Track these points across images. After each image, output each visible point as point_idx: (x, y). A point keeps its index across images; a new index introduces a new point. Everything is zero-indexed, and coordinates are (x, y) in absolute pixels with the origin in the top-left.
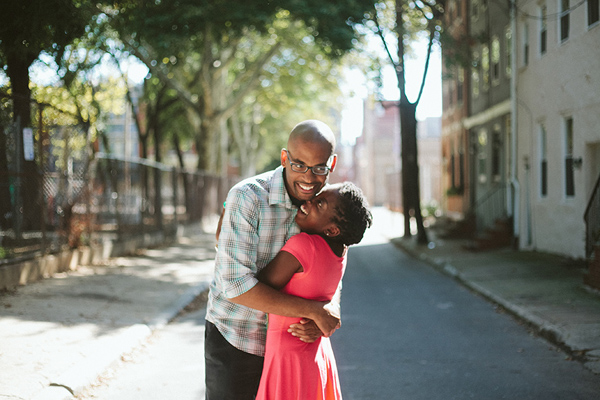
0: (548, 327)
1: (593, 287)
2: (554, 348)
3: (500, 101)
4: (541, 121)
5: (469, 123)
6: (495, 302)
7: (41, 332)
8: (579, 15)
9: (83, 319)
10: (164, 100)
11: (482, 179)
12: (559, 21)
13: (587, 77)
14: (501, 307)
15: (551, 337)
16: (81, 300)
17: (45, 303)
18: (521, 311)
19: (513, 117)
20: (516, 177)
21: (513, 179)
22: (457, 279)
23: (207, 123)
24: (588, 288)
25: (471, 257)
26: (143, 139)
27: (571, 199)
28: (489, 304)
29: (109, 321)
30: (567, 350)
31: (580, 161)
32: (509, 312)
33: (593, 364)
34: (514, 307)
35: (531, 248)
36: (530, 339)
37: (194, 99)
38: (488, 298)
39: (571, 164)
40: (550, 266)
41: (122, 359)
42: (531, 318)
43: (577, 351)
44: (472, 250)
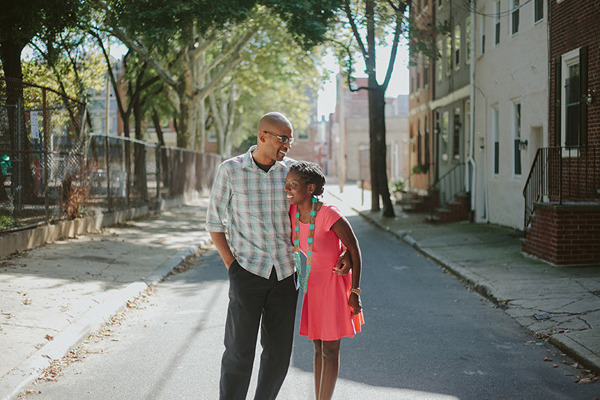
0: (481, 283)
1: (530, 253)
2: (485, 299)
3: (461, 86)
4: (495, 105)
5: (433, 105)
6: (444, 266)
7: (59, 285)
8: (528, 11)
9: (90, 276)
10: (144, 80)
11: (445, 157)
12: (511, 16)
13: (533, 68)
14: (448, 268)
15: (483, 291)
16: (85, 262)
17: (55, 264)
18: (463, 272)
19: (471, 101)
20: (473, 157)
21: (471, 158)
22: (415, 246)
23: (187, 101)
24: (525, 254)
25: (431, 228)
26: (124, 116)
27: (518, 176)
28: (440, 267)
29: (112, 279)
30: (495, 301)
31: (526, 143)
32: (454, 273)
33: (512, 311)
34: (458, 269)
35: (485, 221)
36: (468, 292)
37: (175, 79)
38: (438, 262)
39: (519, 144)
40: (499, 236)
41: (128, 305)
42: (470, 277)
43: (501, 301)
44: (433, 222)
